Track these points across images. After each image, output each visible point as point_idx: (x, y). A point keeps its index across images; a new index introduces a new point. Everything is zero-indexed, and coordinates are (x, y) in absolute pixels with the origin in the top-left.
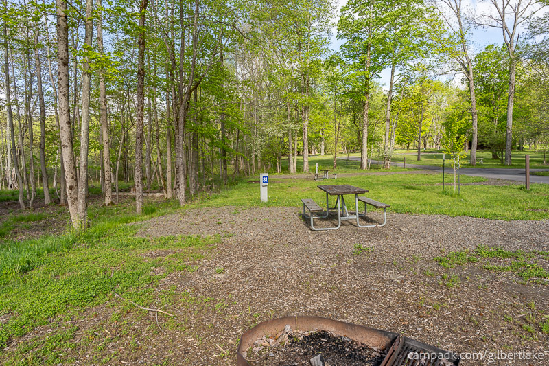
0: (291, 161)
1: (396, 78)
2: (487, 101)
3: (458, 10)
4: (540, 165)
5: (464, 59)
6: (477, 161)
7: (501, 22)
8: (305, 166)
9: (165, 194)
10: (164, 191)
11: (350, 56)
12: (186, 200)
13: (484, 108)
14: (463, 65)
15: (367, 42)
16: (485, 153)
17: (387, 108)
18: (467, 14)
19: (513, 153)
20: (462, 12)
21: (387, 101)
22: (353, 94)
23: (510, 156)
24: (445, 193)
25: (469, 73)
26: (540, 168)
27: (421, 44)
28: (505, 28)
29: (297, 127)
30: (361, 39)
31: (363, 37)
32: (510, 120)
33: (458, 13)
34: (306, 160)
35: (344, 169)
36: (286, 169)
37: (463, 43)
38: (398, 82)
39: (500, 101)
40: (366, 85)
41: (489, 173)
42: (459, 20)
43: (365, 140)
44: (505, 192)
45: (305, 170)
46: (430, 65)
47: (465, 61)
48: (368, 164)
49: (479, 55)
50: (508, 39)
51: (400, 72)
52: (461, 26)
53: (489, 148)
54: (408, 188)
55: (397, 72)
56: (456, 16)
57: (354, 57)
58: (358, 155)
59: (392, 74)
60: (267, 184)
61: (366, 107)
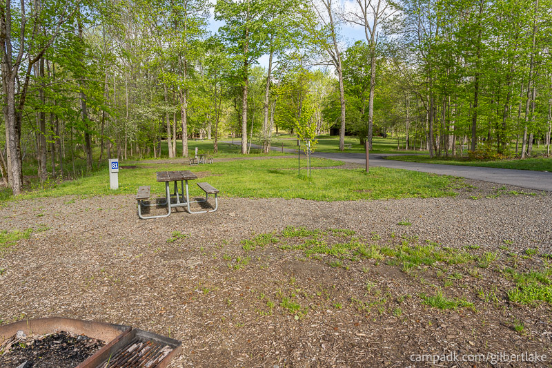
0: (170, 145)
1: (273, 65)
2: (355, 92)
3: (329, 5)
4: (395, 150)
5: (334, 51)
6: (346, 146)
7: (364, 20)
8: (184, 150)
9: (6, 183)
10: (4, 179)
11: (230, 39)
12: (22, 189)
13: (354, 99)
14: (333, 57)
15: (245, 28)
16: (352, 139)
17: (265, 94)
18: (338, 9)
19: (374, 140)
20: (333, 7)
21: (265, 86)
22: (232, 79)
23: (372, 142)
24: (299, 177)
25: (338, 65)
26: (395, 153)
27: (297, 34)
28: (367, 26)
29: (174, 109)
30: (240, 23)
31: (241, 21)
32: (371, 111)
33: (329, 8)
34: (185, 144)
35: (224, 154)
36: (165, 153)
37: (333, 36)
38: (276, 69)
39: (366, 93)
40: (245, 70)
41: (350, 158)
42: (330, 15)
43: (245, 126)
44: (349, 175)
45: (184, 154)
46: (305, 55)
47: (336, 54)
48: (248, 149)
49: (349, 50)
50: (369, 36)
51: (277, 60)
52: (331, 20)
53: (355, 134)
54: (272, 172)
55: (275, 59)
56: (327, 10)
57: (234, 40)
58: (239, 140)
59: (270, 61)
60: (117, 170)
61: (245, 92)
